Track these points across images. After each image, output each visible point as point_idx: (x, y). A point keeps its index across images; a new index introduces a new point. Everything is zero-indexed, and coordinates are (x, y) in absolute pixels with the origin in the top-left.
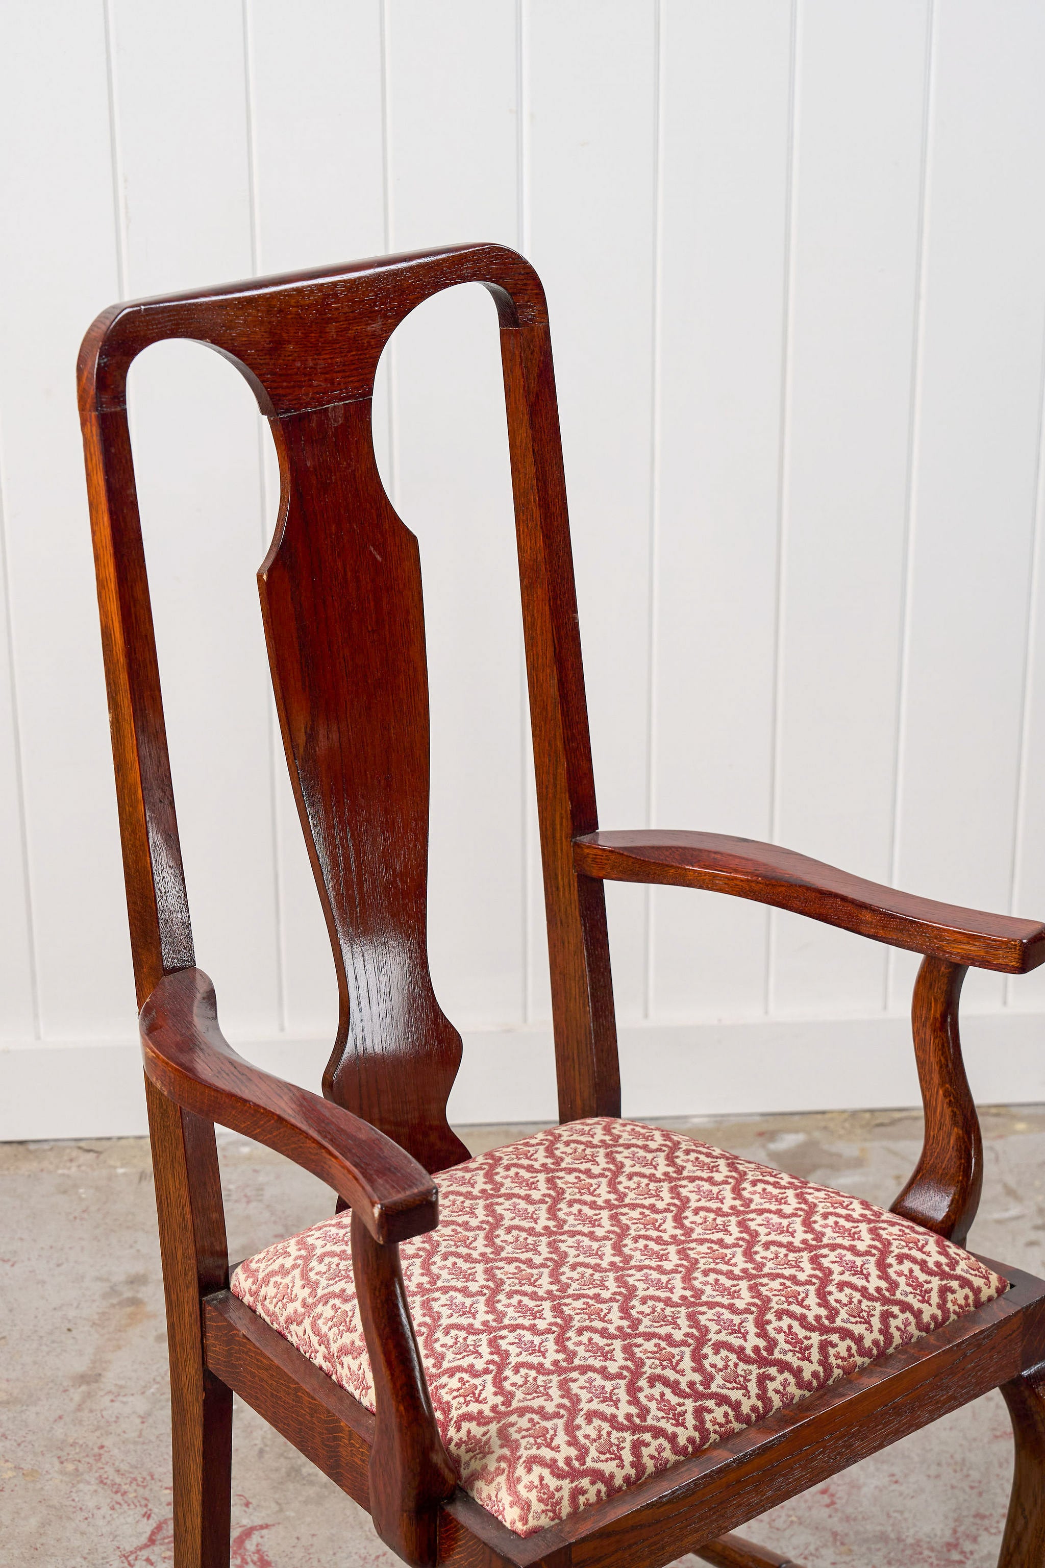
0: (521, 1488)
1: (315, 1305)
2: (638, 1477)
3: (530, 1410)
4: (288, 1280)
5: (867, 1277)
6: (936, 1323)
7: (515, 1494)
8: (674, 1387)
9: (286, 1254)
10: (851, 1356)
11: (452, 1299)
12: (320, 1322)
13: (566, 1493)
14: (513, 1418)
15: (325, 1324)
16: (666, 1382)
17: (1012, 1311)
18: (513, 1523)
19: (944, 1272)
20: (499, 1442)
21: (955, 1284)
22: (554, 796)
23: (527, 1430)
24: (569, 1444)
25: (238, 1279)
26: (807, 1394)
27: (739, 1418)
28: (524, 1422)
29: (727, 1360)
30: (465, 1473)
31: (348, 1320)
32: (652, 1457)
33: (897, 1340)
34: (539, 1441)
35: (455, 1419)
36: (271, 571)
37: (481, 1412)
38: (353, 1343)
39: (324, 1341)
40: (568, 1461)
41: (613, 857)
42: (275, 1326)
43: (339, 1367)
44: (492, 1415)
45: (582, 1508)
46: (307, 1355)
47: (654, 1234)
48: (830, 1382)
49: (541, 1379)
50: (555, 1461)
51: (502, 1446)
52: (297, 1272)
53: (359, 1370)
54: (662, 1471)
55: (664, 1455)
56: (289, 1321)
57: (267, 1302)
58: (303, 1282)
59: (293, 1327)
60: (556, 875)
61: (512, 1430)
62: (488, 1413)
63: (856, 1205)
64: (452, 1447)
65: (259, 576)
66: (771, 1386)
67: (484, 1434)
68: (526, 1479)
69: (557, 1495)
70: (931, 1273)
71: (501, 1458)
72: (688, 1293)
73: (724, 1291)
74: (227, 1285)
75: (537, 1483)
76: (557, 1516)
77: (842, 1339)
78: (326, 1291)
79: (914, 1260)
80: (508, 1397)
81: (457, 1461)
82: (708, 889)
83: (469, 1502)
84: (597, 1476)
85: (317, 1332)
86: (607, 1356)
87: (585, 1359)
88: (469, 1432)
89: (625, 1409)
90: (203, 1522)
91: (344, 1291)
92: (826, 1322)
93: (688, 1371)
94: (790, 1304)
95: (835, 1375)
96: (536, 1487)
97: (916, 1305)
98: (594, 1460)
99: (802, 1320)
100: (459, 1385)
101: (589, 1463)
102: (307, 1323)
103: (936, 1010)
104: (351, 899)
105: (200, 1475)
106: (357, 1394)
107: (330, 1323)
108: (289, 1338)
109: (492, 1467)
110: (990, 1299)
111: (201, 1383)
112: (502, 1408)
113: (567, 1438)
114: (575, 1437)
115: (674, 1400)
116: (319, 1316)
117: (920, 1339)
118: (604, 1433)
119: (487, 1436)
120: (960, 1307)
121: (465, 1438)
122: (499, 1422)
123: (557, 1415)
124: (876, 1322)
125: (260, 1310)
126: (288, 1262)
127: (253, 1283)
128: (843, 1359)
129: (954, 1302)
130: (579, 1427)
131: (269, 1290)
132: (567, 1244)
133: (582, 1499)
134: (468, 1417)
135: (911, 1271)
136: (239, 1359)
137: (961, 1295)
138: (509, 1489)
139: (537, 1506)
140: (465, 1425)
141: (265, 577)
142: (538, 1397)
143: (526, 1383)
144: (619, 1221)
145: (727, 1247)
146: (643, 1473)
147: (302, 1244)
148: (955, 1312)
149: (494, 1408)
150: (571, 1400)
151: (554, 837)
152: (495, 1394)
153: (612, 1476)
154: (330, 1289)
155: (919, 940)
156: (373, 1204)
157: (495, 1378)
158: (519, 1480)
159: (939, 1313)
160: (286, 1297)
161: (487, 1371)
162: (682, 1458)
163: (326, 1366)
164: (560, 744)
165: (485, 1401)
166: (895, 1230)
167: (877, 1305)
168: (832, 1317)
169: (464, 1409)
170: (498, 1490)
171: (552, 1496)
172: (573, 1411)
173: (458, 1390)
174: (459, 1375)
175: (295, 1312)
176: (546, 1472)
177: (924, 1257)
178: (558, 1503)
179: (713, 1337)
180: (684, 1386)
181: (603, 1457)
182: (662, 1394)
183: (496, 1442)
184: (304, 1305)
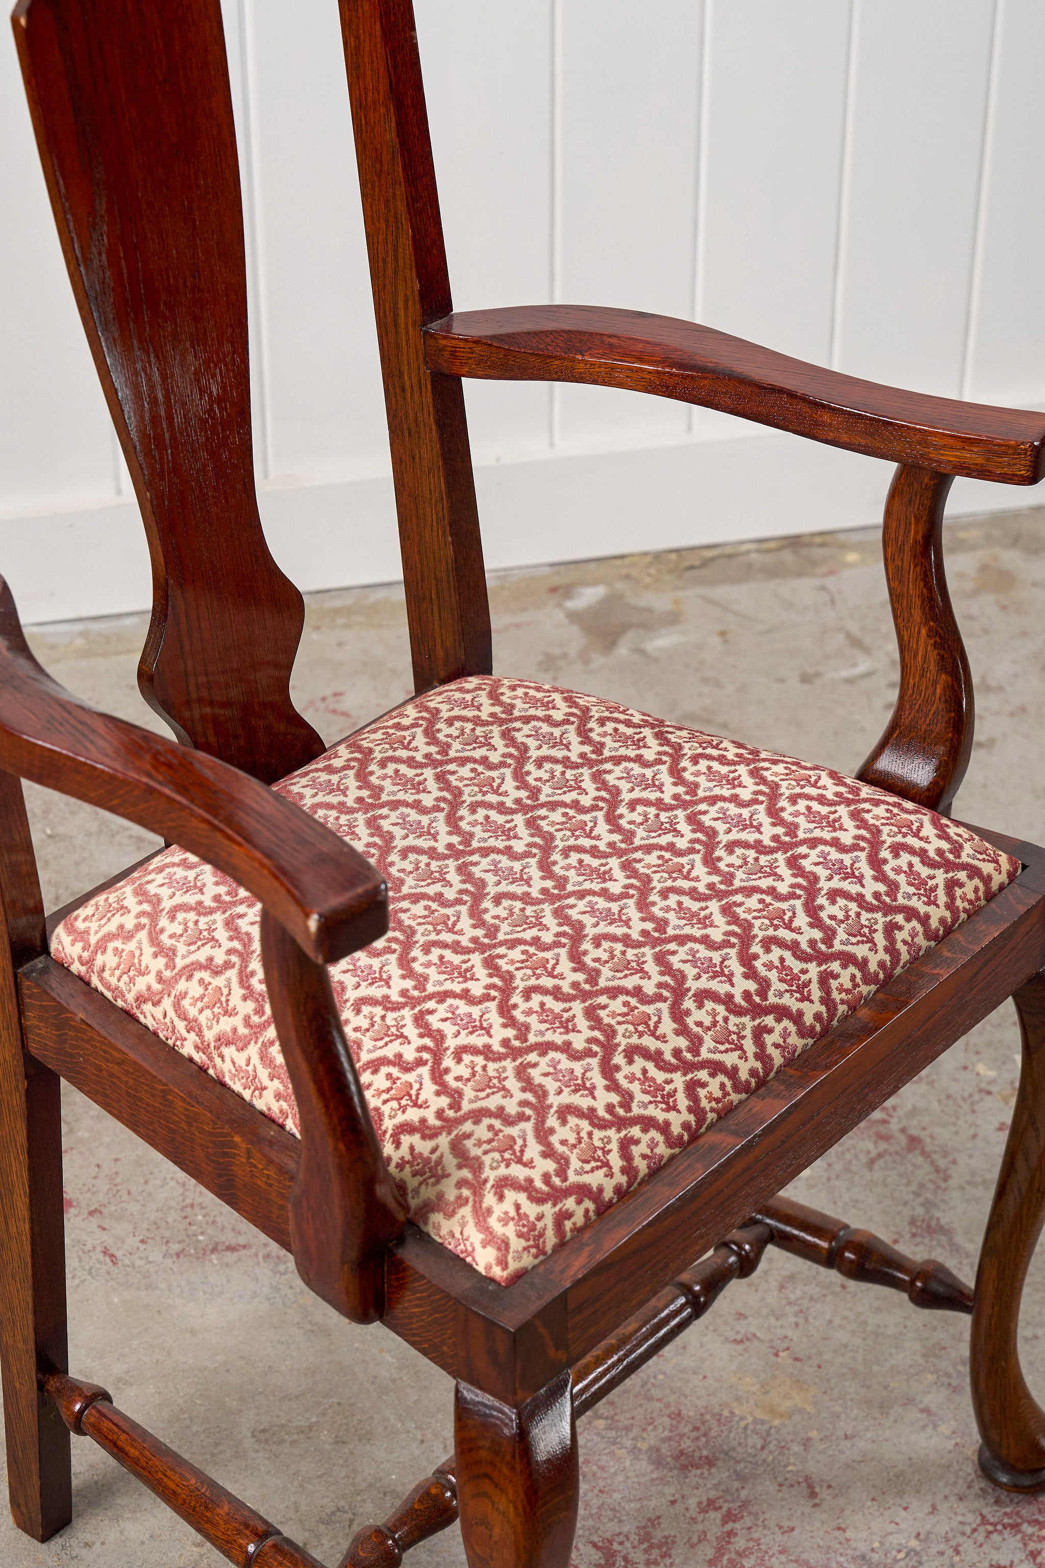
0: (493, 1221)
1: (175, 979)
2: (630, 1184)
3: (488, 1113)
4: (132, 945)
5: (860, 880)
6: (945, 928)
7: (486, 1229)
8: (656, 1058)
9: (124, 909)
10: (856, 986)
12: (185, 1003)
13: (549, 1221)
14: (468, 1127)
15: (193, 1004)
16: (646, 1054)
17: (1033, 902)
18: (488, 1267)
19: (948, 861)
20: (455, 1161)
21: (962, 875)
22: (396, 272)
23: (489, 1141)
24: (544, 1155)
25: (60, 942)
26: (810, 1041)
27: (737, 1088)
28: (481, 1131)
29: (714, 1013)
30: (414, 1203)
31: (223, 999)
32: (644, 1157)
33: (905, 957)
34: (506, 1155)
35: (390, 1132)
36: (31, 13)
37: (423, 1121)
38: (235, 1030)
39: (193, 1026)
40: (546, 1178)
41: (478, 349)
42: (120, 1003)
43: (218, 1060)
44: (438, 1123)
45: (569, 1235)
46: (170, 1042)
47: (586, 843)
48: (835, 1023)
49: (492, 1067)
50: (530, 1181)
51: (460, 1167)
52: (143, 935)
53: (248, 1065)
54: (657, 1170)
55: (658, 1151)
56: (140, 999)
57: (106, 975)
58: (154, 949)
59: (147, 1007)
60: (401, 374)
61: (469, 1143)
62: (433, 1121)
63: (826, 780)
64: (392, 1168)
65: (15, 21)
66: (769, 1039)
67: (433, 1151)
68: (499, 1210)
69: (539, 1225)
70: (933, 865)
71: (461, 1183)
72: (649, 926)
73: (692, 917)
74: (45, 949)
75: (512, 1213)
76: (541, 1251)
77: (844, 966)
78: (187, 961)
79: (912, 851)
80: (456, 1098)
81: (401, 1187)
82: (604, 383)
83: (425, 1239)
84: (582, 1192)
85: (183, 1016)
86: (568, 1025)
87: (542, 1033)
88: (412, 1148)
89: (604, 1099)
90: (32, 1229)
91: (211, 959)
92: (823, 947)
93: (671, 1036)
94: (776, 928)
95: (839, 1013)
96: (513, 1219)
97: (922, 909)
98: (577, 1173)
99: (794, 947)
100: (388, 1084)
101: (573, 1178)
102: (167, 1003)
103: (915, 532)
104: (158, 438)
105: (25, 1175)
106: (247, 1095)
107: (200, 1005)
108: (142, 1019)
109: (451, 1194)
110: (1002, 888)
111: (21, 1070)
112: (450, 1113)
113: (540, 1148)
114: (549, 1145)
115: (660, 1076)
116: (184, 995)
117: (929, 948)
118: (584, 1134)
119: (438, 1153)
120: (970, 902)
121: (408, 1157)
122: (449, 1133)
123: (522, 1117)
124: (880, 939)
125: (95, 982)
126: (129, 922)
127: (84, 949)
128: (848, 991)
129: (964, 898)
130: (552, 1131)
131: (107, 959)
132: (481, 867)
133: (568, 1225)
134: (408, 1128)
135: (910, 865)
136: (77, 1047)
137: (970, 888)
138: (477, 1224)
139: (517, 1244)
140: (406, 1140)
141: (23, 21)
142: (493, 1093)
143: (474, 1074)
144: (538, 828)
145: (680, 853)
146: (636, 1177)
147: (142, 894)
148: (965, 910)
149: (440, 1114)
150: (535, 1093)
151: (396, 324)
152: (438, 1094)
153: (601, 1190)
154: (192, 958)
155: (897, 446)
156: (307, 916)
157: (432, 1071)
158: (489, 1211)
159: (948, 914)
160: (134, 969)
161: (420, 1062)
162: (677, 1150)
163: (198, 1057)
164: (401, 207)
165: (425, 1105)
166: (881, 811)
167: (878, 915)
168: (829, 939)
169: (400, 1118)
170: (463, 1225)
171: (533, 1228)
172: (541, 1110)
173: (388, 1090)
174: (384, 1070)
175: (149, 988)
176: (522, 1198)
177: (923, 844)
178: (541, 1235)
179: (693, 985)
180: (668, 1056)
181: (587, 1167)
182: (645, 1071)
183: (450, 1162)
184: (160, 979)
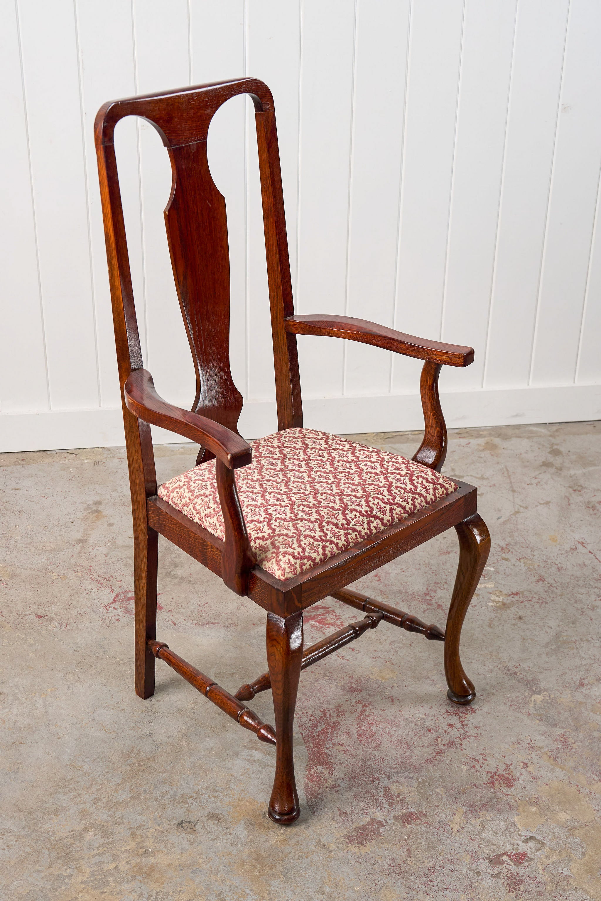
0: (281, 563)
1: (194, 499)
2: (325, 559)
3: (283, 535)
4: (182, 490)
5: (406, 484)
6: (432, 501)
7: (280, 565)
8: (336, 525)
9: (180, 480)
10: (401, 513)
11: (248, 495)
12: (196, 505)
13: (298, 565)
14: (276, 538)
15: (199, 506)
16: (333, 524)
17: (460, 496)
18: (279, 576)
19: (434, 482)
21: (439, 487)
22: (277, 301)
23: (282, 542)
24: (299, 547)
25: (161, 491)
26: (386, 528)
27: (361, 537)
28: (281, 539)
29: (355, 515)
30: (258, 559)
31: (208, 504)
32: (329, 551)
33: (418, 508)
34: (287, 546)
35: (253, 539)
36: (169, 210)
37: (263, 536)
38: (210, 513)
39: (198, 512)
40: (298, 553)
41: (301, 325)
42: (177, 508)
43: (205, 522)
44: (268, 537)
45: (304, 570)
46: (191, 519)
47: (323, 470)
48: (394, 523)
49: (286, 523)
50: (294, 553)
51: (273, 548)
52: (185, 487)
53: (213, 523)
54: (334, 557)
55: (334, 550)
56: (183, 506)
57: (174, 499)
58: (188, 491)
59: (185, 508)
60: (278, 333)
61: (276, 542)
62: (266, 536)
63: (399, 458)
64: (253, 549)
65: (165, 213)
66: (372, 525)
67: (265, 544)
68: (283, 560)
69: (295, 565)
70: (430, 483)
71: (273, 553)
72: (339, 491)
73: (352, 490)
74: (156, 493)
75: (287, 561)
76: (295, 573)
77: (398, 507)
78: (198, 494)
79: (423, 478)
80: (274, 531)
81: (256, 554)
82: (339, 337)
83: (261, 569)
84: (309, 558)
85: (195, 509)
86: (310, 514)
87: (302, 516)
88: (259, 544)
89: (318, 534)
90: (147, 587)
91: (205, 493)
92: (392, 501)
93: (341, 520)
94: (378, 494)
95: (395, 521)
96: (287, 563)
97: (425, 495)
98: (308, 553)
99: (383, 500)
100: (254, 526)
101: (306, 554)
102: (191, 506)
103: (430, 382)
104: (201, 342)
105: (146, 568)
106: (212, 532)
107: (200, 506)
108: (183, 512)
109: (270, 556)
110: (452, 492)
111: (146, 532)
112: (272, 534)
113: (298, 545)
114: (300, 544)
115: (337, 530)
116: (196, 503)
117: (426, 507)
118: (311, 542)
119: (267, 545)
120: (441, 495)
121: (258, 546)
122: (271, 540)
123: (293, 536)
124: (410, 501)
125: (170, 502)
126: (182, 484)
127: (168, 492)
128: (398, 515)
129: (439, 493)
130: (302, 541)
131: (175, 494)
132: (289, 474)
133: (304, 567)
134: (259, 538)
135: (422, 482)
136: (163, 521)
137: (441, 491)
138: (277, 564)
139: (288, 570)
140: (258, 541)
141: (167, 213)
142: (285, 530)
143: (280, 525)
144: (309, 465)
145: (351, 474)
146: (327, 557)
147: (186, 476)
148: (439, 497)
149: (269, 535)
150: (298, 531)
151: (277, 318)
152: (269, 529)
153: (315, 559)
154: (199, 493)
155: (423, 355)
156: (228, 454)
157: (268, 523)
158: (280, 560)
159: (433, 497)
160: (182, 496)
161: (264, 521)
162: (340, 552)
163: (199, 522)
164: (279, 280)
165: (265, 532)
166: (415, 467)
167: (410, 494)
168: (394, 499)
169: (257, 535)
170: (272, 565)
171: (293, 566)
172: (299, 535)
173: (254, 528)
174: (253, 523)
175: (186, 502)
176: (291, 557)
177: (427, 477)
178: (296, 568)
179: (350, 507)
180: (340, 525)
181: (311, 552)
182: (332, 528)
183: (270, 547)
184: (189, 499)
